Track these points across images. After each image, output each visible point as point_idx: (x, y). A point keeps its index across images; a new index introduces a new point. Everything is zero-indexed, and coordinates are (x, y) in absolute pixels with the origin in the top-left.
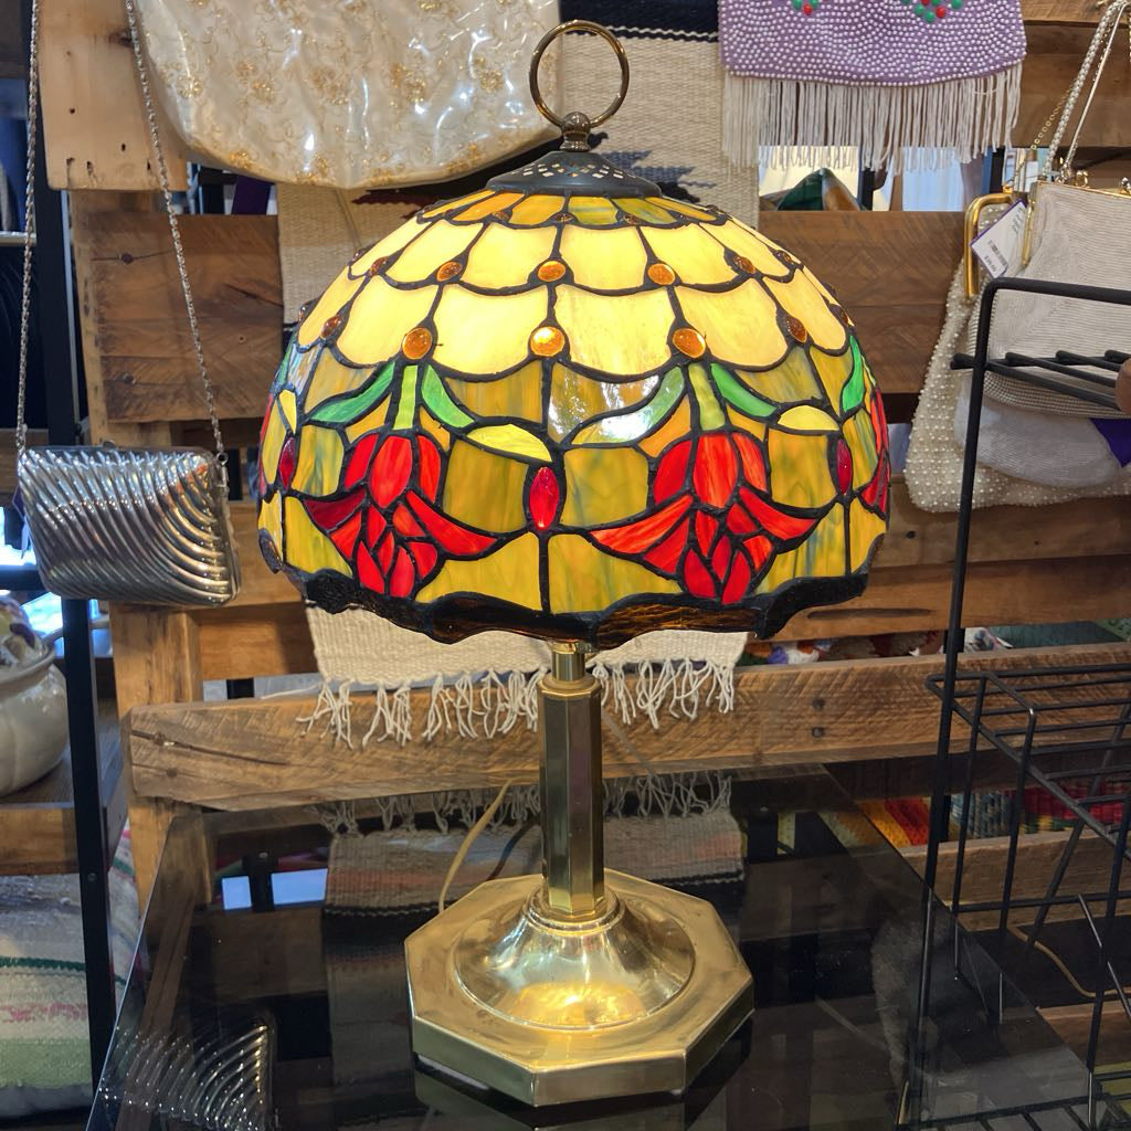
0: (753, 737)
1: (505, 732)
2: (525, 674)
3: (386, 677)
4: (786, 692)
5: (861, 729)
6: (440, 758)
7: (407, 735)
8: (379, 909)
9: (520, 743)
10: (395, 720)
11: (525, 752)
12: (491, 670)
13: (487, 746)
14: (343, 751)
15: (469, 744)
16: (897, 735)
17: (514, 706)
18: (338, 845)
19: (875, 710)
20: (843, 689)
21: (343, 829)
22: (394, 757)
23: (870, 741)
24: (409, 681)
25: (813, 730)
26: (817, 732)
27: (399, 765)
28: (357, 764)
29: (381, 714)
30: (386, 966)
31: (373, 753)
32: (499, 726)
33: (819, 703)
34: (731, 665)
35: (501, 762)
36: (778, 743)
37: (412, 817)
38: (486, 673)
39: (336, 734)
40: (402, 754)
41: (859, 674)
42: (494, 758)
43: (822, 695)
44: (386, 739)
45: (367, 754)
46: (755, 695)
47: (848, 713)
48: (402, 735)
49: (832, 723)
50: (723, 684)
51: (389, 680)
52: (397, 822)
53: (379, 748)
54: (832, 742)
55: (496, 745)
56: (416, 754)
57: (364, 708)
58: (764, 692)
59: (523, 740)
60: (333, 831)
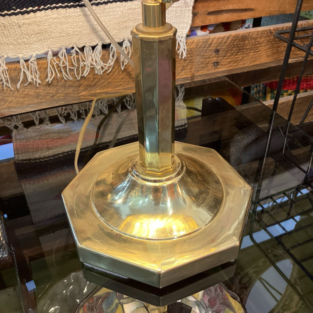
0: (191, 69)
1: (85, 76)
2: (92, 47)
3: (22, 53)
4: (205, 47)
5: (233, 61)
6: (56, 91)
7: (39, 81)
8: (40, 158)
9: (93, 81)
10: (32, 74)
11: (95, 85)
12: (75, 46)
13: (78, 83)
14: (8, 92)
15: (69, 83)
16: (245, 62)
17: (88, 63)
18: (15, 135)
19: (238, 52)
20: (227, 44)
21: (16, 127)
22: (34, 92)
23: (235, 66)
24: (35, 55)
25: (214, 63)
26: (216, 64)
27: (37, 96)
28: (16, 97)
29: (24, 72)
30: (48, 180)
31: (24, 91)
32: (82, 74)
33: (217, 51)
34: (185, 36)
35: (86, 89)
36: (201, 70)
37: (48, 119)
38: (73, 48)
39: (3, 84)
40: (38, 91)
41: (233, 37)
42: (82, 88)
43: (218, 48)
44: (29, 84)
45: (21, 92)
46: (192, 50)
47: (228, 54)
48: (36, 82)
49: (221, 60)
50: (181, 45)
51: (25, 55)
52: (41, 121)
53: (26, 89)
54: (221, 68)
55: (82, 82)
56: (45, 90)
57: (15, 70)
58: (196, 48)
59: (94, 79)
60: (12, 128)
